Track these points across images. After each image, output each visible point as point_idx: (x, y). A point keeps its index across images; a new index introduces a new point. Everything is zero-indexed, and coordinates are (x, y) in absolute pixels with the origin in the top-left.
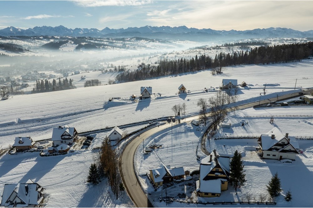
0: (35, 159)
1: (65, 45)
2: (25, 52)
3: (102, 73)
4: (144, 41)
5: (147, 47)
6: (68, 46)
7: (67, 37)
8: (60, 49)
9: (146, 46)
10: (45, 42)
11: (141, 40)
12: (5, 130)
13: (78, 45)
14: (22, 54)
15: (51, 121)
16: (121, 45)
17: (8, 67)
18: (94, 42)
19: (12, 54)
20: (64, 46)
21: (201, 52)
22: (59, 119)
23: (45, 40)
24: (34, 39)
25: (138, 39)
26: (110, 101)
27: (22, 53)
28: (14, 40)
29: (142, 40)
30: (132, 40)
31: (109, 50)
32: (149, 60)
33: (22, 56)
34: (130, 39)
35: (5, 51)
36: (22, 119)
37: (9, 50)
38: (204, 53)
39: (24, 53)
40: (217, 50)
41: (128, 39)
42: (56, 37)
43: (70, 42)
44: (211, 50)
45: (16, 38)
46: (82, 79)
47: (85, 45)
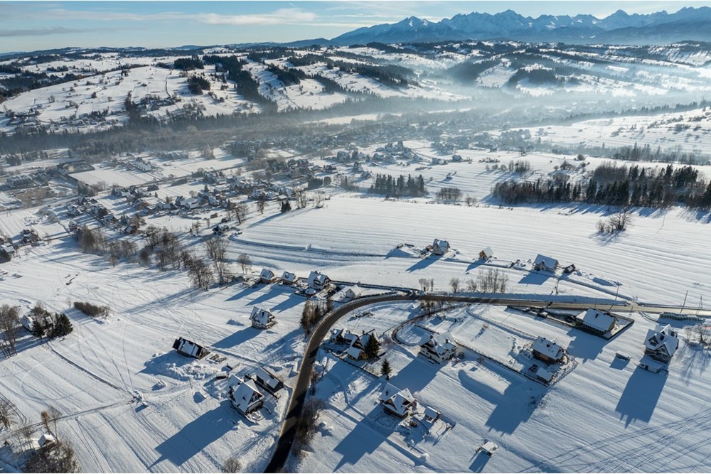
0: (290, 294)
1: (491, 70)
2: (409, 88)
3: (485, 170)
4: (704, 55)
5: (699, 76)
6: (495, 74)
7: (509, 43)
8: (478, 79)
9: (699, 73)
10: (461, 58)
11: (696, 53)
12: (293, 255)
13: (517, 71)
14: (402, 92)
15: (334, 257)
16: (622, 72)
17: (372, 121)
18: (559, 62)
19: (385, 93)
20: (489, 72)
22: (340, 257)
23: (463, 51)
24: (441, 51)
25: (689, 49)
26: (398, 247)
27: (403, 90)
28: (404, 54)
29: (699, 54)
30: (667, 54)
31: (584, 84)
33: (402, 97)
34: (662, 51)
35: (378, 86)
36: (313, 246)
37: (384, 84)
39: (407, 91)
41: (658, 50)
42: (486, 44)
43: (504, 63)
45: (410, 47)
46: (447, 178)
47: (534, 71)
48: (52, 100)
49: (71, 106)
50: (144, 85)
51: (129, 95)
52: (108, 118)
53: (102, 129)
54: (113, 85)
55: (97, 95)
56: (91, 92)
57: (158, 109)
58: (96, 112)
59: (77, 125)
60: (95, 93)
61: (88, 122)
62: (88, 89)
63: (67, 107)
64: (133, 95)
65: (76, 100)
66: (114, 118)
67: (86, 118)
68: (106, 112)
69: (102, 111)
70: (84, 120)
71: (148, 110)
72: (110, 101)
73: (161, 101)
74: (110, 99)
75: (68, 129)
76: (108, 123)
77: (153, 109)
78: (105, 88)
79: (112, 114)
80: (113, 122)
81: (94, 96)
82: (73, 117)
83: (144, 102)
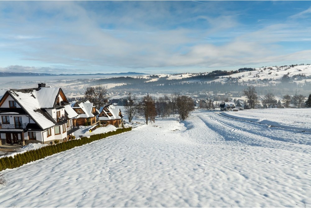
48: (250, 74)
49: (257, 76)
50: (300, 71)
51: (288, 74)
52: (270, 82)
53: (264, 86)
54: (283, 70)
55: (272, 73)
56: (270, 72)
57: (300, 80)
58: (266, 79)
59: (253, 83)
60: (271, 73)
61: (260, 83)
62: (269, 71)
63: (254, 77)
64: (291, 74)
65: (260, 75)
66: (273, 82)
67: (259, 81)
68: (271, 80)
69: (269, 79)
70: (258, 82)
71: (295, 80)
72: (276, 76)
73: (306, 77)
74: (277, 75)
75: (248, 85)
76: (269, 84)
77: (297, 80)
78: (278, 71)
79: (274, 80)
80: (272, 83)
81: (270, 74)
82: (253, 80)
83: (295, 76)
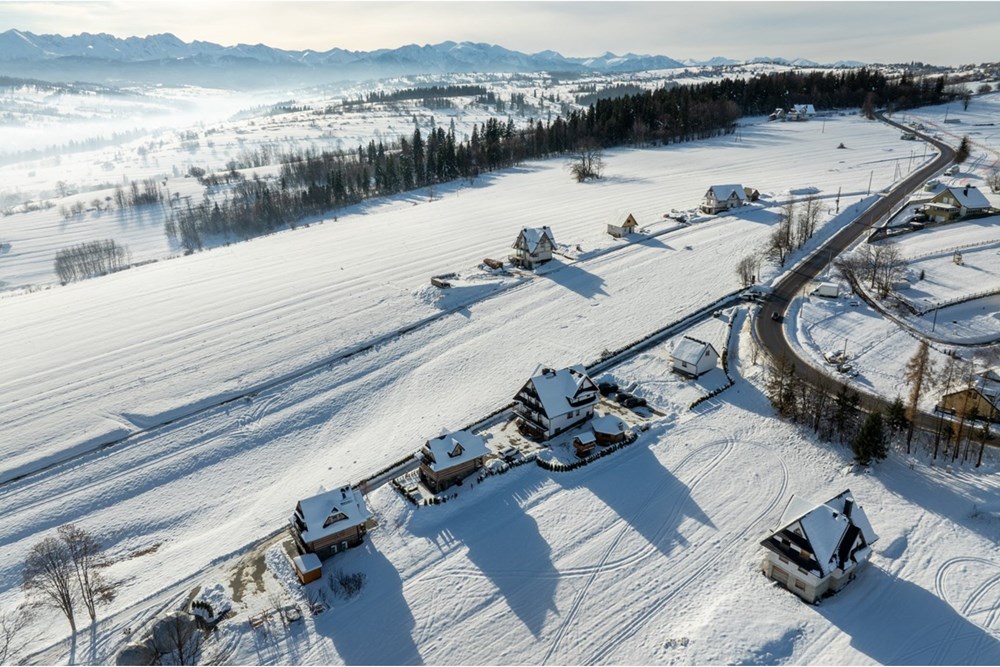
21: (317, 122)
22: (325, 376)
32: (145, 159)
38: (329, 126)
40: (361, 114)
44: (340, 113)
